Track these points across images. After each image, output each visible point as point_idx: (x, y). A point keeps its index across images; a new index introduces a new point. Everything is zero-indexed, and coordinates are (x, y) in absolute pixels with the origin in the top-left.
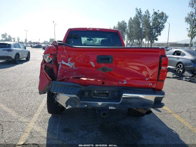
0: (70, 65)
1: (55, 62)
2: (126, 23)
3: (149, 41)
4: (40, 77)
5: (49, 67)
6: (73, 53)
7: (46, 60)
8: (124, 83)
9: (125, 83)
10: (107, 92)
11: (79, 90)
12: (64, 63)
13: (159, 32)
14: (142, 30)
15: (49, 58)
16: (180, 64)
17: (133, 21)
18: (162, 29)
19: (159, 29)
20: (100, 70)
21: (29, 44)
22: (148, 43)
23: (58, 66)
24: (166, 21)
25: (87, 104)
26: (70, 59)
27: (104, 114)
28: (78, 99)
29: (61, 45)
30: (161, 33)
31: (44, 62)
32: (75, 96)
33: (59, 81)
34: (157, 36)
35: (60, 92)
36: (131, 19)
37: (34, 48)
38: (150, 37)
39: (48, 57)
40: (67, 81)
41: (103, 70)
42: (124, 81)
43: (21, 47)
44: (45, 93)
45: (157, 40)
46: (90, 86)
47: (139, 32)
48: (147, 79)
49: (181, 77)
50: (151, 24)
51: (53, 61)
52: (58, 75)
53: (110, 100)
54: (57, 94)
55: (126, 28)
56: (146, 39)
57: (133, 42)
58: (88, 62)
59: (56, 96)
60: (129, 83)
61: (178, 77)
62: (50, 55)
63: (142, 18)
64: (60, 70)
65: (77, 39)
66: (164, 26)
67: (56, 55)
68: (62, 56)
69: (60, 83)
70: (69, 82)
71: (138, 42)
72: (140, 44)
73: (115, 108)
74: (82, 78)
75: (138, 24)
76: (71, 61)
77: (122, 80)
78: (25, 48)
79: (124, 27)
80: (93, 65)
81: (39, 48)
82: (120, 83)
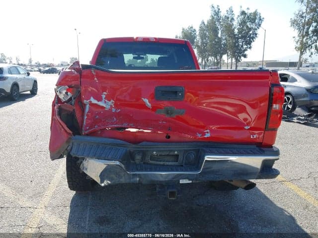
0: (106, 104)
1: (78, 99)
2: (195, 30)
3: (233, 59)
4: (51, 129)
5: (66, 110)
6: (110, 84)
7: (61, 97)
8: (205, 135)
9: (208, 135)
10: (176, 153)
11: (124, 151)
12: (94, 101)
13: (249, 43)
14: (221, 41)
15: (66, 93)
16: (288, 96)
17: (207, 27)
18: (253, 38)
19: (248, 39)
20: (160, 113)
21: (37, 66)
22: (232, 62)
23: (83, 106)
24: (260, 25)
25: (139, 175)
26: (105, 93)
27: (172, 194)
28: (122, 168)
29: (87, 69)
30: (251, 45)
31: (57, 100)
32: (118, 163)
33: (87, 135)
34: (245, 50)
35: (88, 156)
36: (203, 23)
37: (44, 73)
38: (234, 53)
39: (64, 92)
40: (101, 136)
41: (168, 113)
42: (206, 131)
43: (21, 73)
44: (61, 157)
45: (245, 56)
46: (144, 143)
47: (215, 45)
48: (246, 128)
49: (290, 117)
50: (236, 31)
51: (74, 98)
52: (85, 124)
53: (180, 167)
54: (83, 159)
55: (195, 38)
56: (228, 56)
57: (207, 60)
58: (139, 99)
59: (81, 162)
60: (214, 135)
61: (286, 118)
62: (67, 87)
63: (220, 22)
64: (87, 115)
65: (116, 57)
66: (256, 34)
67: (78, 88)
68: (90, 89)
69: (89, 138)
70: (106, 137)
71: (216, 61)
72: (218, 63)
73: (191, 182)
74: (129, 129)
75: (215, 31)
76: (108, 98)
77: (202, 130)
78: (28, 74)
79: (192, 36)
80: (148, 104)
81: (53, 73)
82: (199, 135)
